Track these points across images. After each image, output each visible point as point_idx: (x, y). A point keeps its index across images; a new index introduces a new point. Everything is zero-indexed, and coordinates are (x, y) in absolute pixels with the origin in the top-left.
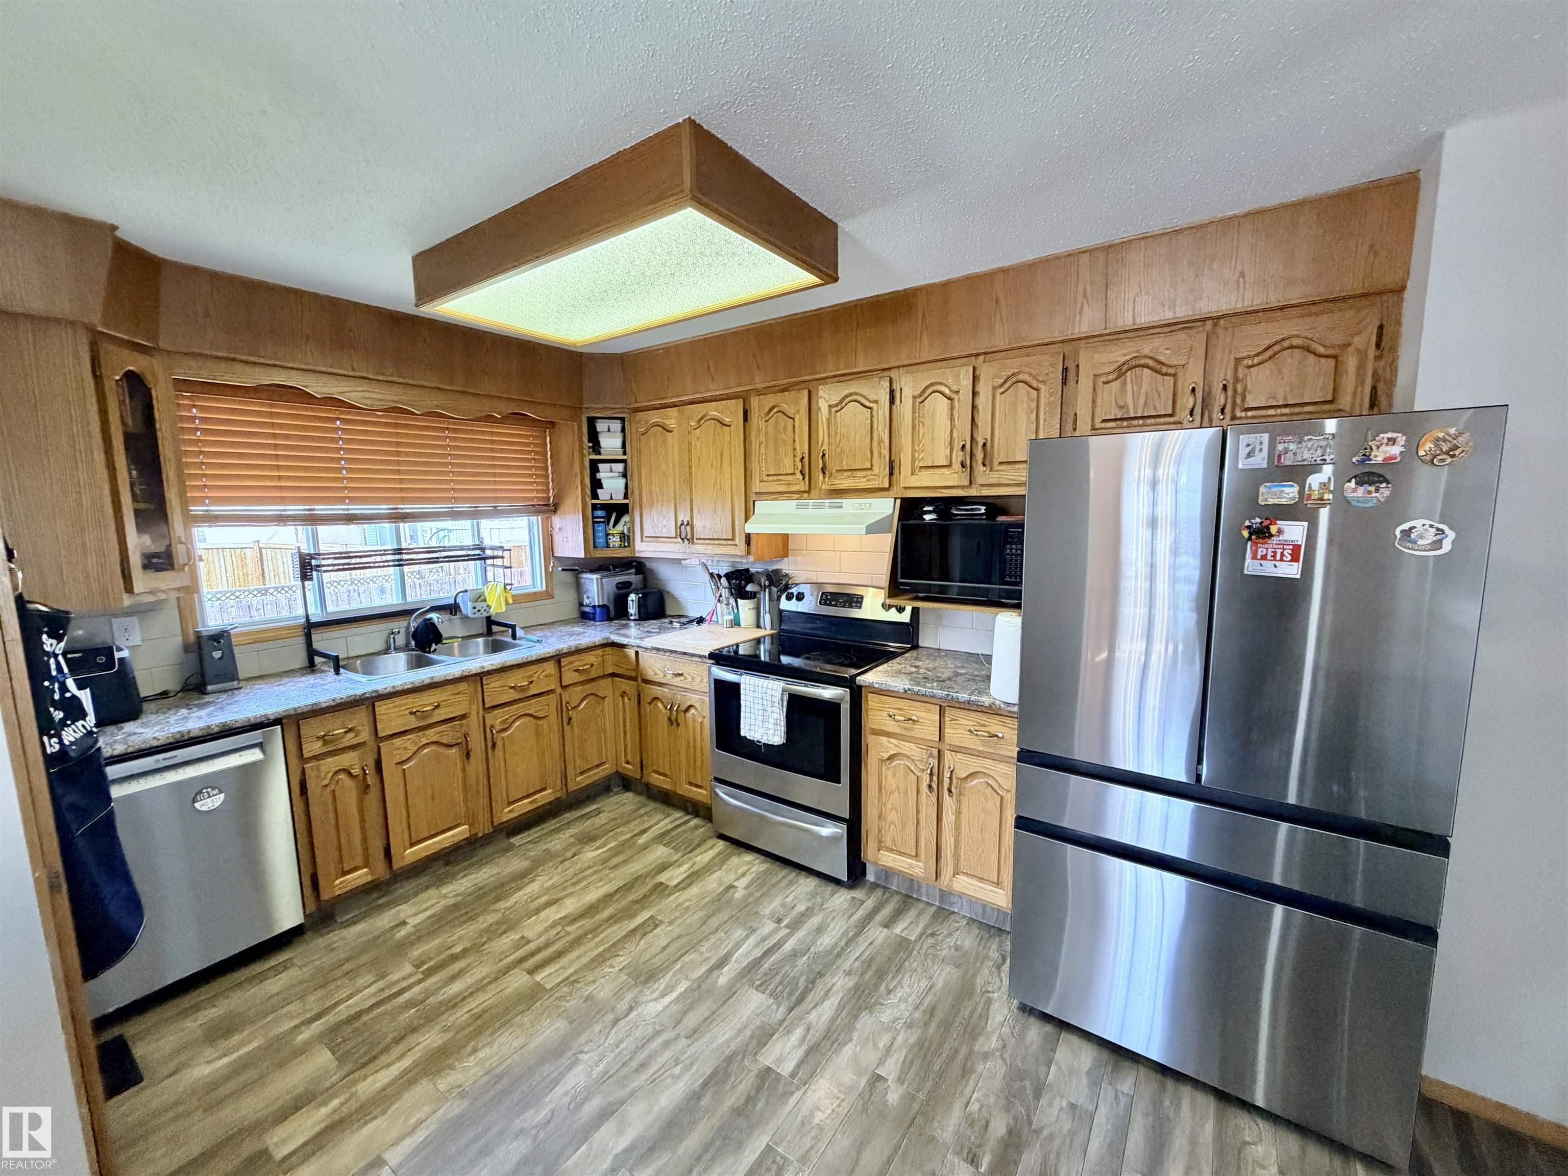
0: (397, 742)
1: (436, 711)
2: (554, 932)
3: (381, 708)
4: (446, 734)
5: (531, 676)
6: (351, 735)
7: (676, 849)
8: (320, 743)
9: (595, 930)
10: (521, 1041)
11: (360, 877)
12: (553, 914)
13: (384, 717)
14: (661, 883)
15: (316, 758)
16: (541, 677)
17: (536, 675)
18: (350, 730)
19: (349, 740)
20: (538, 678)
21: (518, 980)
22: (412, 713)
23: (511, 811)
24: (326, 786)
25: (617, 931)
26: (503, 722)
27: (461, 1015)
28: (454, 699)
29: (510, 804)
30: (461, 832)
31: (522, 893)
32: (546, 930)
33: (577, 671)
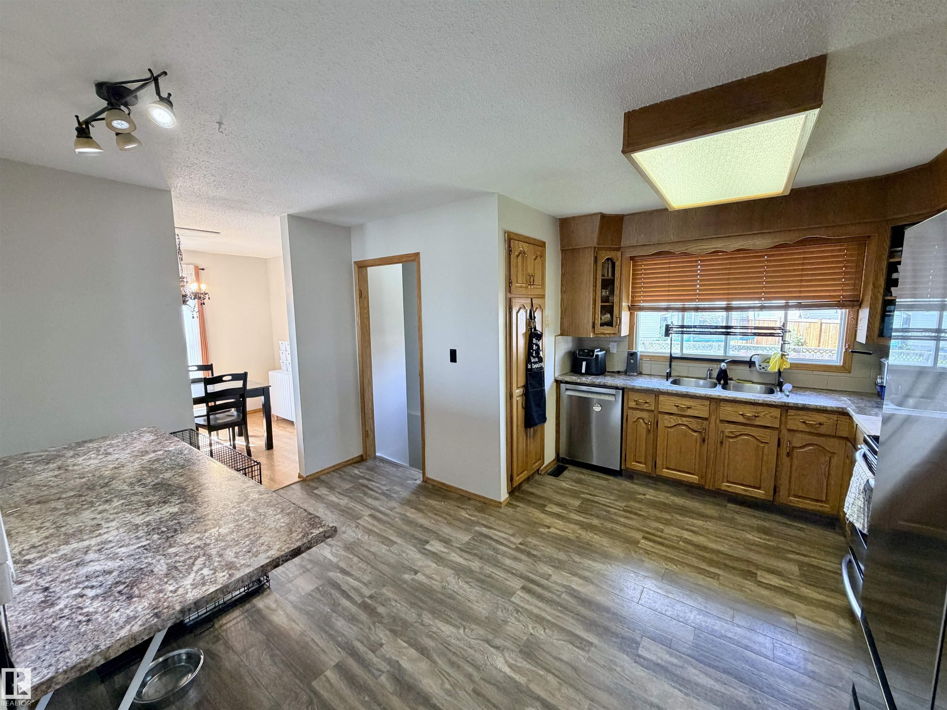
0: (666, 417)
1: (689, 410)
2: (675, 538)
3: (662, 398)
4: (694, 424)
5: (758, 413)
6: (647, 405)
7: (802, 575)
8: (635, 403)
9: (687, 552)
10: (607, 545)
11: (641, 467)
12: (686, 535)
13: (662, 403)
14: (756, 574)
15: (632, 408)
16: (767, 416)
17: (764, 413)
18: (646, 403)
19: (646, 406)
20: (764, 415)
21: (638, 536)
22: (675, 406)
23: (729, 486)
24: (634, 422)
25: (695, 562)
26: (732, 432)
27: (609, 525)
28: (699, 407)
29: (728, 482)
30: (694, 478)
31: (691, 520)
32: (673, 536)
33: (804, 422)
